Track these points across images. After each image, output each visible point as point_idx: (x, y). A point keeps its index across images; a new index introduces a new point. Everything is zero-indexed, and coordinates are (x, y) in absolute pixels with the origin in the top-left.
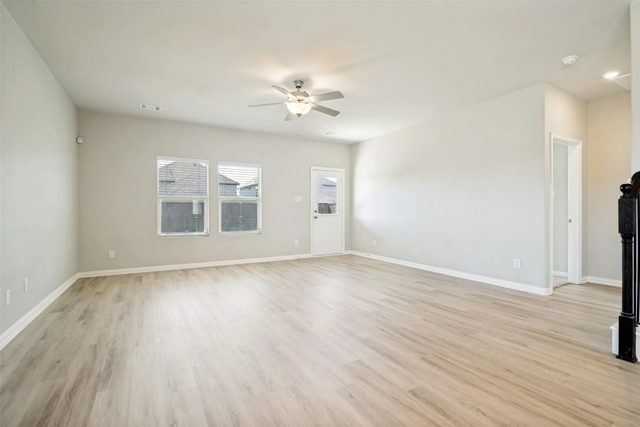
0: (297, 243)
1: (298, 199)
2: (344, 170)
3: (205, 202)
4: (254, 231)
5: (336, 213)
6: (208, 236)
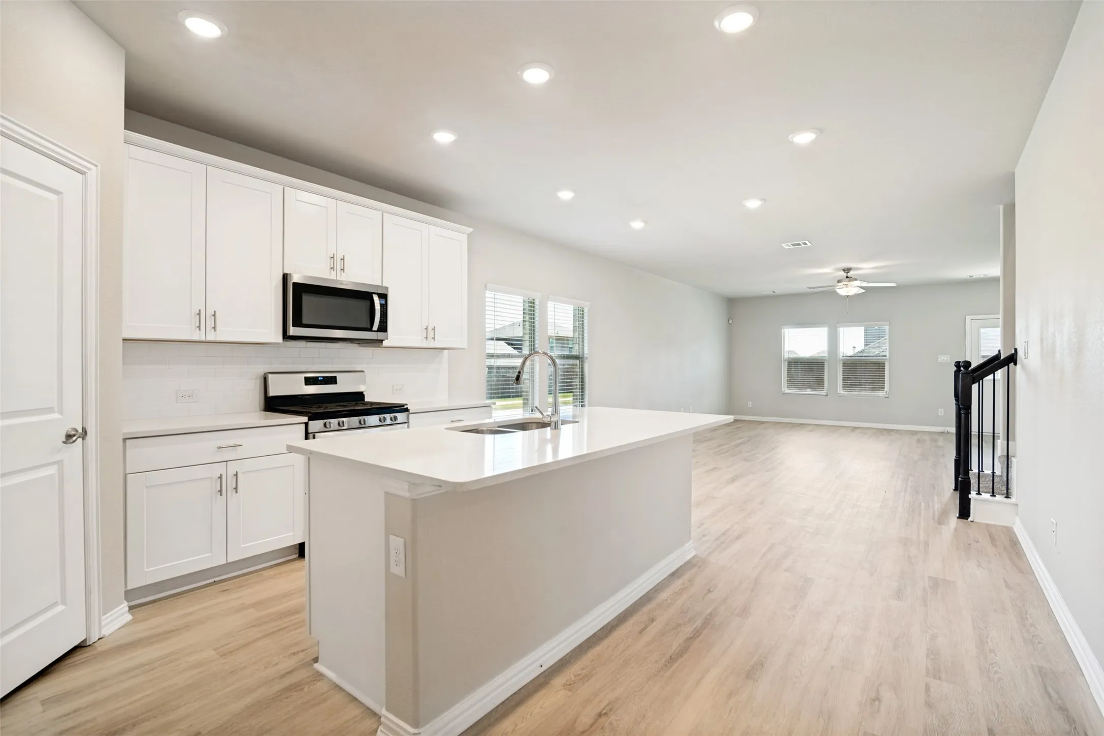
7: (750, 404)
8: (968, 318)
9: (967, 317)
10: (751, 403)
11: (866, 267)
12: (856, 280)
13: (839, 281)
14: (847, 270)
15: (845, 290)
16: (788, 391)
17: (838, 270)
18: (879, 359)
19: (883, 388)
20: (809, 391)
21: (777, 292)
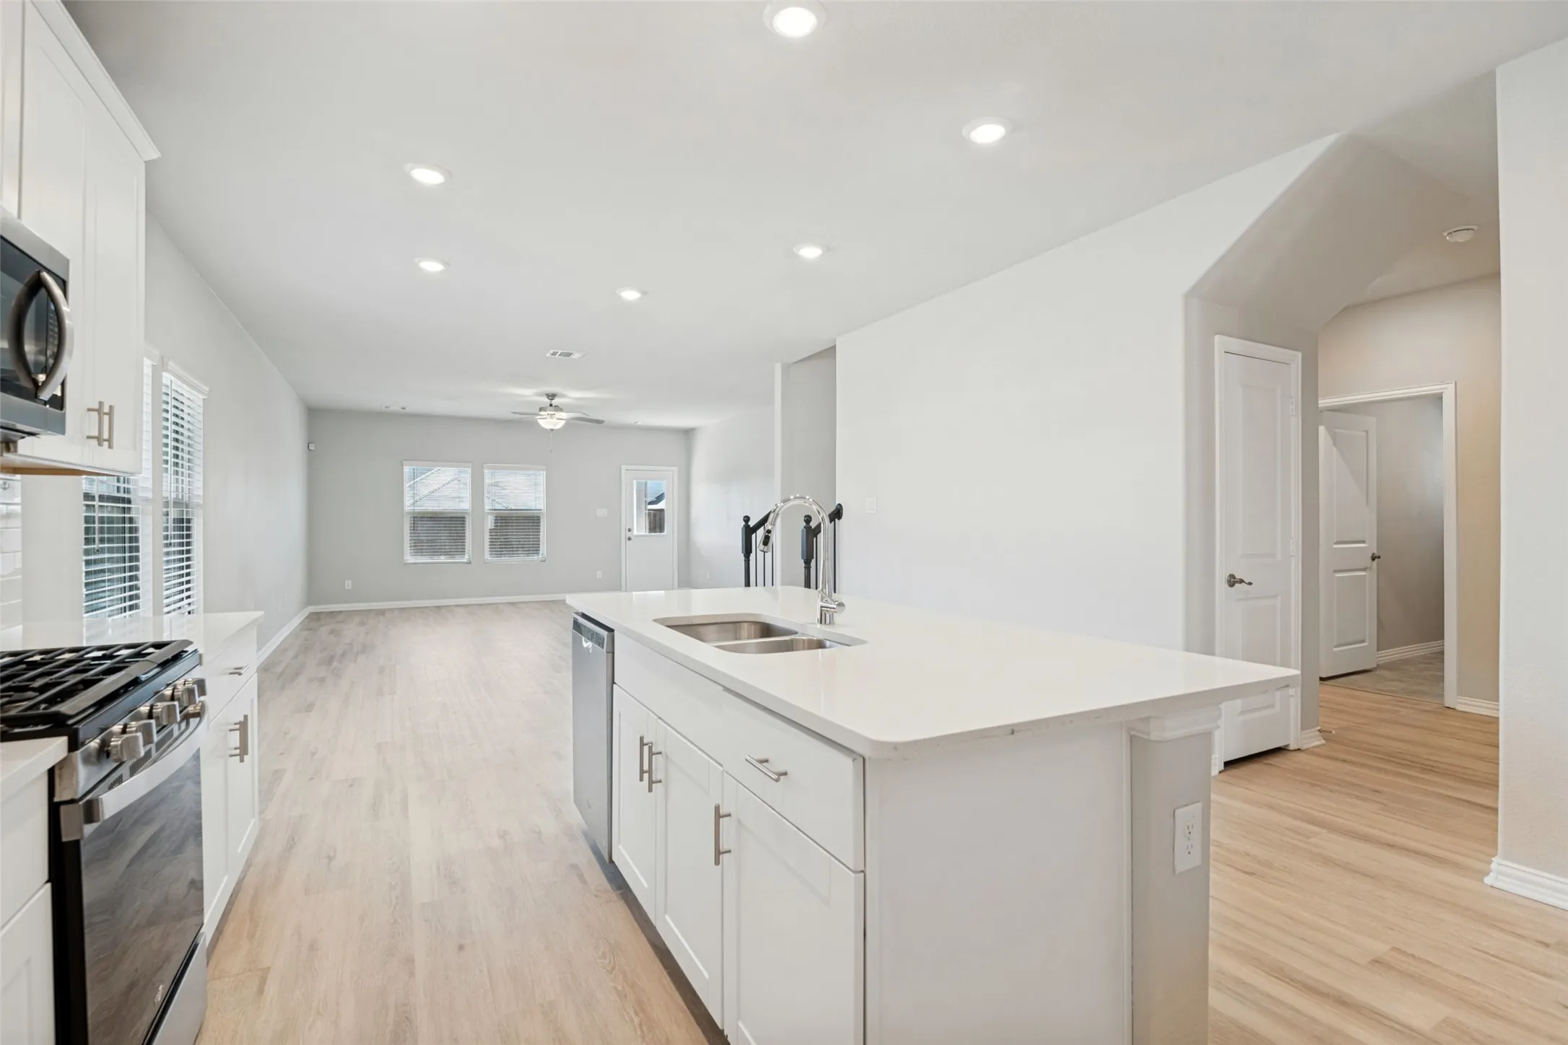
0: (599, 574)
1: (602, 512)
2: (675, 469)
3: (466, 517)
4: (535, 557)
5: (663, 531)
6: (470, 563)
7: (348, 584)
8: (624, 468)
9: (622, 467)
10: (350, 582)
11: (571, 396)
12: (561, 410)
13: (541, 409)
14: (552, 396)
15: (551, 422)
16: (410, 559)
17: (540, 395)
18: (534, 513)
19: (536, 550)
20: (443, 559)
21: (408, 410)
